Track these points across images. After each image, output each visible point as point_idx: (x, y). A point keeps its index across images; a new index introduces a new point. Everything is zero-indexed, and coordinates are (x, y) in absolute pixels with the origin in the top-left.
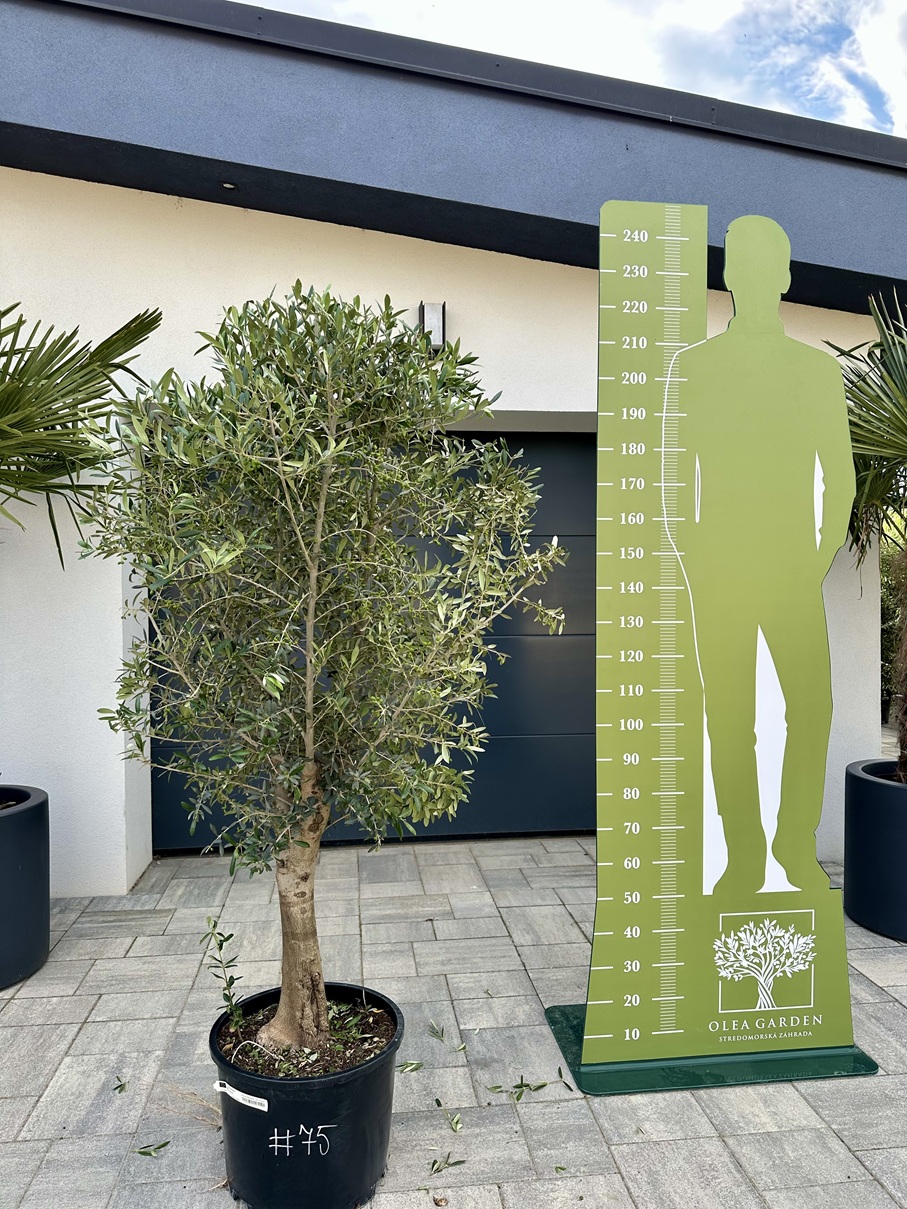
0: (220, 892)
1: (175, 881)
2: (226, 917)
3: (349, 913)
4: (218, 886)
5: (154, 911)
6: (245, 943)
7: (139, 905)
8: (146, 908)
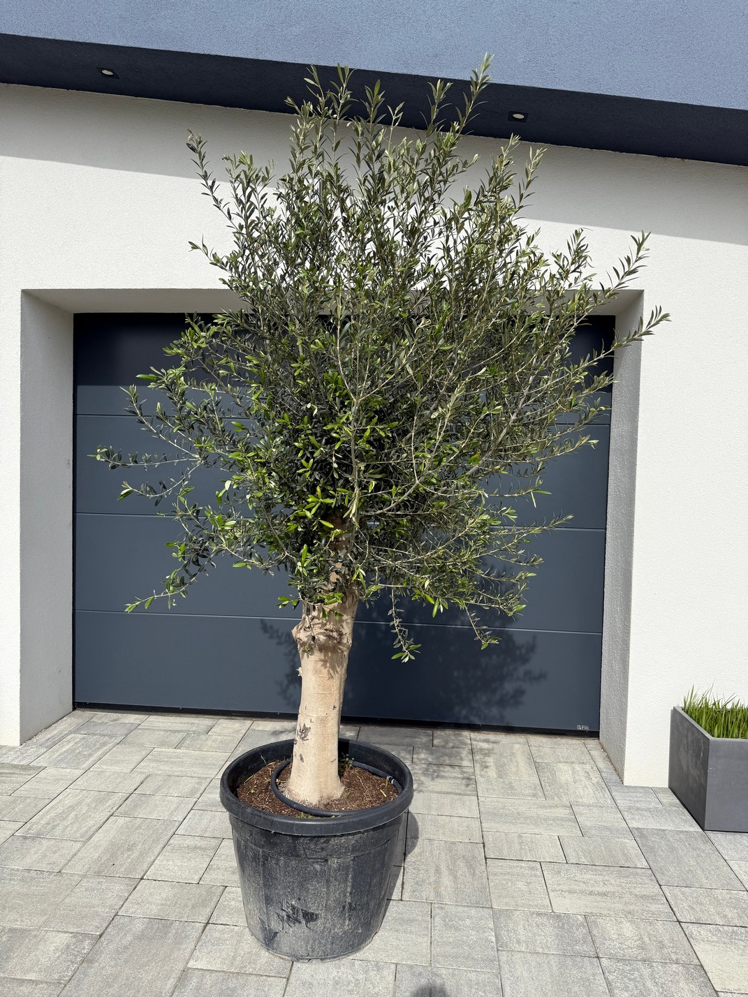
0: (100, 752)
1: (73, 735)
2: (80, 783)
3: (193, 792)
4: (104, 744)
5: (26, 768)
6: (72, 815)
7: (20, 758)
8: (22, 763)
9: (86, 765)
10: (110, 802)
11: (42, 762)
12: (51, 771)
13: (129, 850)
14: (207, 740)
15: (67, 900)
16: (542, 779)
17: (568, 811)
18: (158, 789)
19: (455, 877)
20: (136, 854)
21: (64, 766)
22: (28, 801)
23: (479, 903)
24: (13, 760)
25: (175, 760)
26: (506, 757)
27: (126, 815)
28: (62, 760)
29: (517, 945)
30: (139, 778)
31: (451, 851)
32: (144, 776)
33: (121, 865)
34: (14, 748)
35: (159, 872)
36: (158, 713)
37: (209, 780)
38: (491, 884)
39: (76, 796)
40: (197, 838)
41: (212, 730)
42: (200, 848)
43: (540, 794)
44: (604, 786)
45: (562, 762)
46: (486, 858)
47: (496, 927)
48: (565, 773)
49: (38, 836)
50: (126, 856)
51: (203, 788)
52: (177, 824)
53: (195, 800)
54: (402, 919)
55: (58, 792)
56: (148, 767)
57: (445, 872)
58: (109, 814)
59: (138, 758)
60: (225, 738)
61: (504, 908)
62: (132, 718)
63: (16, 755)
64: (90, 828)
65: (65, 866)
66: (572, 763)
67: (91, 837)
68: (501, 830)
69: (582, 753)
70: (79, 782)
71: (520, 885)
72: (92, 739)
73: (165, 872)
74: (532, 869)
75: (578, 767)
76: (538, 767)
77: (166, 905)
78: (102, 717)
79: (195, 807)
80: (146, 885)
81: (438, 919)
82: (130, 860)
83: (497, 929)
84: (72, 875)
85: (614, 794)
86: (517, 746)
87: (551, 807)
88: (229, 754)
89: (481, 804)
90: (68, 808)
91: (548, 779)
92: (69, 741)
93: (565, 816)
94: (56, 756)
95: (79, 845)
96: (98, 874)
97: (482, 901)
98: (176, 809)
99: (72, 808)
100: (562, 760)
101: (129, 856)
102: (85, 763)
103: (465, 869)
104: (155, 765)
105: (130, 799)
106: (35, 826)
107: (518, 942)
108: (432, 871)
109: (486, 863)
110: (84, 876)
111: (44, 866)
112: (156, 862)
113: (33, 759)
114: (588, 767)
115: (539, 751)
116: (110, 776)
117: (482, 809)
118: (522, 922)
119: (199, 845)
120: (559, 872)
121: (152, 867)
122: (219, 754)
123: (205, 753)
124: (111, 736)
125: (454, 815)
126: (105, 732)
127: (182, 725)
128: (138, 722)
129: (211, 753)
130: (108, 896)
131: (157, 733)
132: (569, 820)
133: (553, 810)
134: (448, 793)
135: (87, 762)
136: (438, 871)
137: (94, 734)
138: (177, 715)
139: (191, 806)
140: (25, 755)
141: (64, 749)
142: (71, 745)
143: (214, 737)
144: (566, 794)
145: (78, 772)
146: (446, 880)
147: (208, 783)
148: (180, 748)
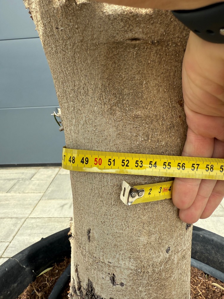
14: (29, 184)
25: (4, 203)
37: (23, 220)
41: (34, 177)
51: (16, 230)
60: (41, 182)
88: (42, 194)
122: (36, 194)
123: (26, 194)
127: (16, 175)
129: (30, 194)
138: (15, 168)
143: (34, 182)
147: (21, 224)
148: (10, 192)
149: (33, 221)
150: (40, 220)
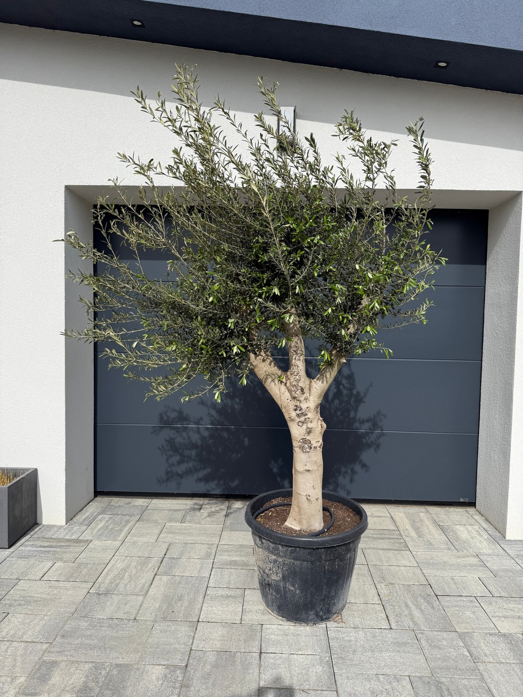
0: (127, 529)
1: (102, 516)
3: (208, 555)
4: (128, 522)
5: (77, 541)
6: (127, 575)
7: (70, 534)
8: (72, 538)
9: (121, 537)
10: (150, 565)
11: (87, 536)
12: (96, 543)
13: (180, 600)
14: (201, 515)
15: (150, 640)
16: (449, 537)
17: (477, 559)
18: (182, 554)
19: (421, 610)
20: (186, 603)
21: (105, 539)
22: (89, 566)
23: (446, 628)
24: (65, 536)
25: (185, 532)
26: (418, 522)
27: (166, 573)
28: (101, 535)
29: (486, 658)
30: (165, 546)
31: (410, 592)
32: (167, 545)
33: (179, 612)
34: (61, 527)
35: (209, 616)
36: (159, 497)
37: (216, 546)
38: (449, 614)
39: (124, 561)
40: (226, 589)
42: (230, 596)
43: (453, 548)
44: (494, 541)
45: (457, 525)
46: (436, 596)
47: (465, 645)
48: (463, 532)
49: (107, 593)
50: (179, 605)
51: (214, 552)
52: (207, 580)
53: (212, 561)
54: (398, 642)
55: (109, 559)
56: (167, 538)
57: (413, 607)
58: (153, 574)
59: (157, 531)
61: (465, 631)
62: (140, 502)
63: (66, 532)
64: (144, 585)
65: (137, 614)
66: (464, 525)
67: (147, 592)
68: (437, 575)
69: (468, 517)
70: (122, 550)
71: (468, 613)
72: (118, 518)
73: (213, 616)
74: (471, 601)
75: (470, 528)
76: (442, 528)
77: (224, 640)
78: (118, 501)
79: (214, 566)
80: (203, 626)
81: (423, 642)
82: (183, 608)
83: (466, 646)
84: (146, 621)
85: (502, 546)
86: (422, 514)
87: (464, 557)
88: (222, 526)
89: (415, 556)
90: (121, 570)
91: (453, 537)
92: (101, 521)
93: (477, 563)
94: (95, 532)
95: (141, 598)
96: (164, 619)
97: (448, 627)
98: (201, 568)
99: (124, 570)
100: (457, 523)
101: (182, 605)
102: (119, 536)
103: (426, 604)
104: (172, 536)
105: (164, 562)
106: (102, 585)
107: (486, 655)
108: (403, 606)
109: (438, 599)
110: (155, 621)
111: (120, 615)
112: (203, 608)
113: (80, 534)
114: (476, 527)
115: (437, 517)
116: (142, 545)
117: (418, 560)
118: (482, 641)
119: (229, 594)
120: (491, 604)
121: (202, 612)
122: (215, 526)
123: (204, 525)
124: (131, 516)
125: (400, 565)
126: (125, 513)
127: (179, 506)
128: (145, 504)
129: (208, 525)
130: (179, 636)
131: (164, 512)
132: (481, 566)
133: (467, 559)
134: (389, 550)
135: (121, 535)
136: (407, 606)
137: (117, 515)
138: (173, 498)
139: (211, 565)
140: (72, 532)
141: (99, 526)
142: (103, 523)
143: (206, 514)
144: (471, 547)
145: (118, 543)
146: (417, 613)
147: (216, 548)
148: (184, 523)
149: (225, 547)
150: (232, 546)
